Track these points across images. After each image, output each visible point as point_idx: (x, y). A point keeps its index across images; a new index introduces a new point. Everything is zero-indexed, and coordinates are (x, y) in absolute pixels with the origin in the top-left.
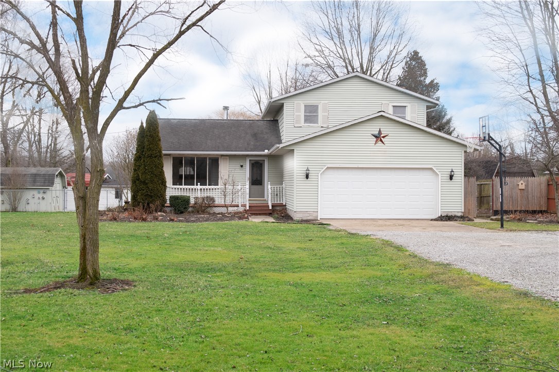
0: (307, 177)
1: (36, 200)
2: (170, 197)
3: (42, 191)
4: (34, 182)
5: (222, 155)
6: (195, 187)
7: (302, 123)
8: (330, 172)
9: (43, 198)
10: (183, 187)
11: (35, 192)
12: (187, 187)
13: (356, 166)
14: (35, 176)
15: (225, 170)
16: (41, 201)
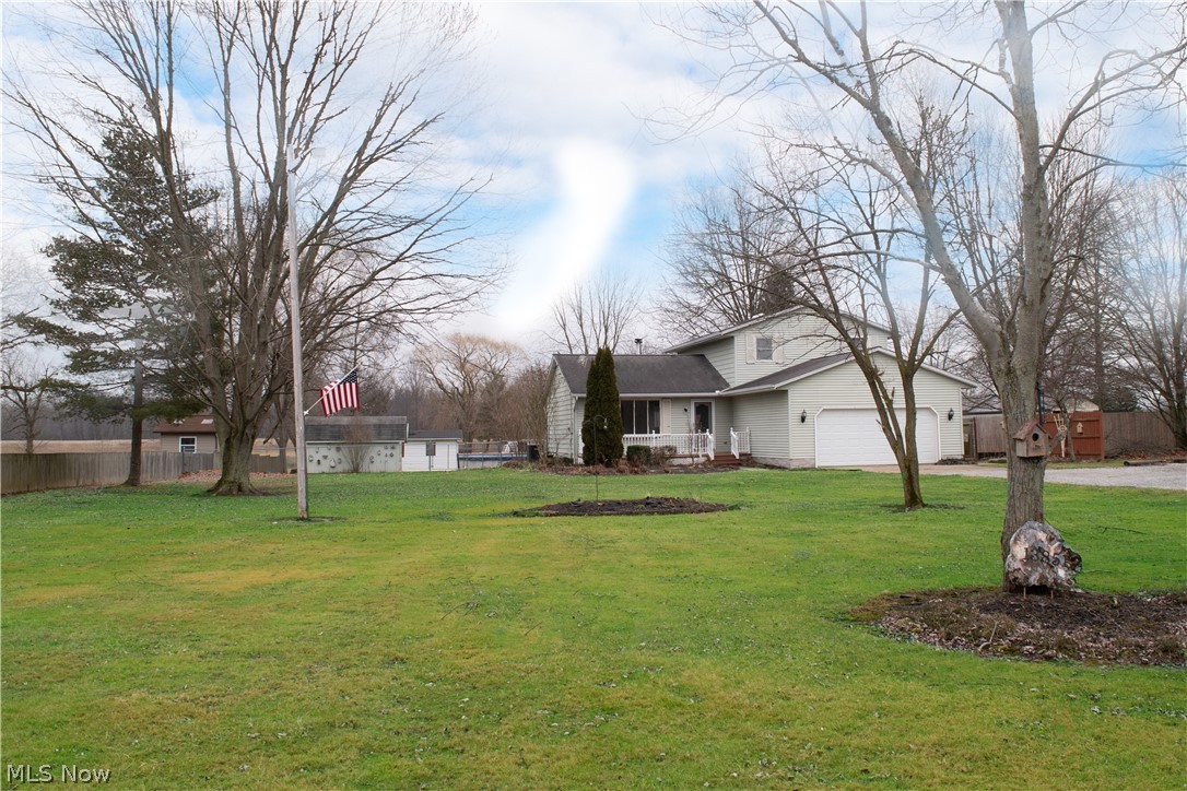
0: (803, 419)
1: (382, 458)
2: (629, 448)
3: (389, 446)
4: (379, 434)
5: (663, 398)
6: (648, 435)
7: (755, 359)
8: (826, 414)
9: (392, 455)
10: (634, 435)
11: (381, 448)
12: (640, 435)
13: (852, 407)
14: (379, 427)
15: (667, 416)
16: (388, 458)
